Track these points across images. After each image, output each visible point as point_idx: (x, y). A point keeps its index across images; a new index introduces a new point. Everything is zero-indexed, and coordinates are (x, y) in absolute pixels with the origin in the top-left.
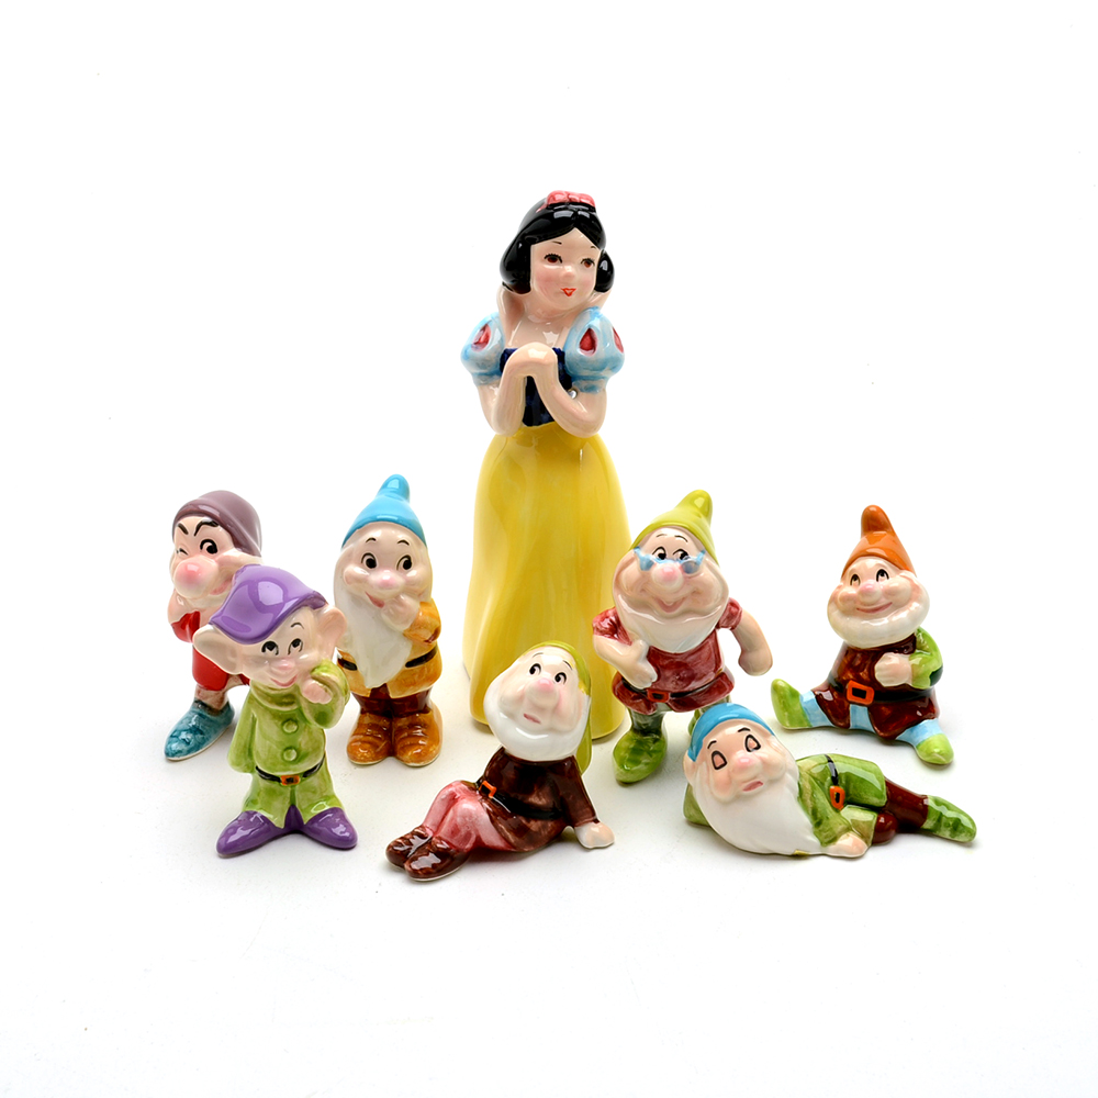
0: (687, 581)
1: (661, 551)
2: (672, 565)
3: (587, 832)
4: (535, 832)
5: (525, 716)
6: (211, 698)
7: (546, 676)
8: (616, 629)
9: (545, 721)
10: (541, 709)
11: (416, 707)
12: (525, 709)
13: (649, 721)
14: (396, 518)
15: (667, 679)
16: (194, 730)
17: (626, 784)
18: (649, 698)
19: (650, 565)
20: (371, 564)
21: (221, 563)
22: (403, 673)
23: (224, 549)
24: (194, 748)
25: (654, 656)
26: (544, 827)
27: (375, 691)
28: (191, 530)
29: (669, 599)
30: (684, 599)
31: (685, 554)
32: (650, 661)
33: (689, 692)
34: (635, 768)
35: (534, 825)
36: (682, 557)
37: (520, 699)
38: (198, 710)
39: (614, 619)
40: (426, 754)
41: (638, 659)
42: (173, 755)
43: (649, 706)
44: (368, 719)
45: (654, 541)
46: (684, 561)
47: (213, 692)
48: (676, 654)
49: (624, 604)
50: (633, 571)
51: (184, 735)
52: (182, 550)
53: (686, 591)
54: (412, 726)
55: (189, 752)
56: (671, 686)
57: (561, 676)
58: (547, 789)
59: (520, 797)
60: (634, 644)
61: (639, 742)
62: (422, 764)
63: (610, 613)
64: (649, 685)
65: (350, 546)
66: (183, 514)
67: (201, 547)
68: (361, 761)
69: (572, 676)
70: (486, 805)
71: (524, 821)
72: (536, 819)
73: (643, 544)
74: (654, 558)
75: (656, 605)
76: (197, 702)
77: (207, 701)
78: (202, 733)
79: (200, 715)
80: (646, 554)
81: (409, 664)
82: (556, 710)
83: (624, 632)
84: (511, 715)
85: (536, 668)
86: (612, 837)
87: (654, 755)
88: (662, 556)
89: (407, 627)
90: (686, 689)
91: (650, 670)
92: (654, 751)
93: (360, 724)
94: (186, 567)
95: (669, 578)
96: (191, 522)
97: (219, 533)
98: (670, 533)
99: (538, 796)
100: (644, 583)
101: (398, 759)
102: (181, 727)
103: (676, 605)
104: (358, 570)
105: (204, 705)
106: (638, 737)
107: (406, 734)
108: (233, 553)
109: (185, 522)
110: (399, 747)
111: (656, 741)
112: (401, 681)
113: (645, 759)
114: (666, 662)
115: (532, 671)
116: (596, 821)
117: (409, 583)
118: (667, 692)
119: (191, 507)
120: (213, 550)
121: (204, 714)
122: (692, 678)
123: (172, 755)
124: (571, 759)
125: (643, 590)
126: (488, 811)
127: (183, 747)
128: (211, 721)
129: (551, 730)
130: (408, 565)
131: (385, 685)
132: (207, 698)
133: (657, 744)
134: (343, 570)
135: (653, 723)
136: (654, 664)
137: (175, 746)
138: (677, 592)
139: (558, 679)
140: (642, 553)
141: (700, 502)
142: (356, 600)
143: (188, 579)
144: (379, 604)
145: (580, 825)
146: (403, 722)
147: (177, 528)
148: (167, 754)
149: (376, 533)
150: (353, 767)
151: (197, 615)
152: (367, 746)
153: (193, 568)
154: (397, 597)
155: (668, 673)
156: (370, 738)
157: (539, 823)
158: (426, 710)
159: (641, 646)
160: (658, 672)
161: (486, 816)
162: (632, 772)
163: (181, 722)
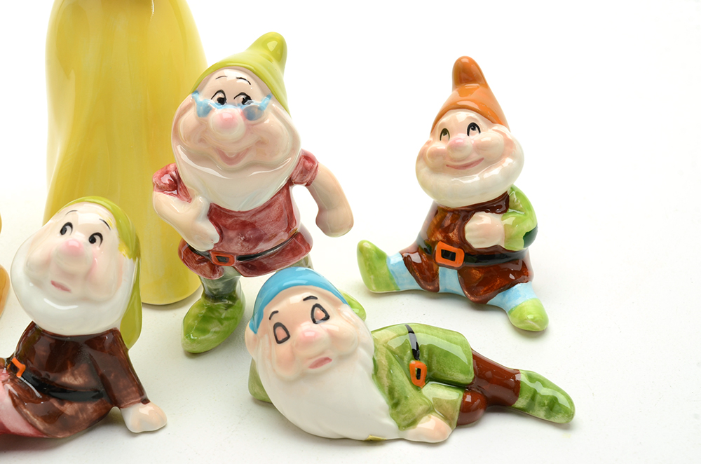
0: (249, 129)
1: (221, 95)
2: (233, 110)
3: (135, 414)
4: (71, 417)
5: (53, 283)
7: (78, 237)
8: (176, 185)
9: (76, 290)
10: (71, 276)
12: (52, 275)
13: (220, 286)
15: (231, 240)
17: (193, 355)
18: (213, 261)
19: (208, 110)
25: (216, 214)
26: (82, 410)
29: (232, 150)
30: (248, 150)
31: (247, 98)
32: (211, 219)
33: (257, 255)
34: (202, 337)
35: (69, 409)
36: (244, 102)
37: (46, 264)
39: (174, 174)
41: (197, 218)
43: (214, 269)
45: (214, 84)
46: (246, 106)
48: (239, 212)
49: (184, 157)
50: (190, 118)
53: (249, 141)
56: (237, 247)
57: (97, 238)
58: (84, 367)
59: (52, 376)
60: (194, 202)
61: (210, 309)
63: (172, 167)
64: (211, 247)
69: (111, 236)
70: (9, 386)
71: (56, 404)
72: (71, 401)
73: (202, 88)
74: (213, 103)
75: (217, 157)
80: (206, 99)
82: (88, 276)
83: (185, 188)
84: (38, 283)
85: (68, 228)
86: (163, 419)
87: (226, 323)
88: (222, 101)
90: (254, 251)
91: (211, 230)
92: (226, 319)
95: (228, 124)
98: (232, 75)
99: (73, 375)
100: (202, 132)
103: (238, 157)
106: (210, 303)
111: (229, 307)
113: (215, 327)
114: (230, 221)
115: (63, 231)
116: (146, 401)
118: (234, 254)
122: (259, 239)
124: (114, 332)
125: (201, 140)
126: (11, 394)
129: (85, 299)
133: (229, 310)
135: (224, 288)
136: (216, 225)
138: (238, 142)
139: (92, 240)
140: (200, 98)
141: (272, 45)
145: (125, 407)
155: (232, 234)
157: (76, 406)
159: (201, 203)
160: (221, 233)
161: (8, 401)
162: (199, 342)
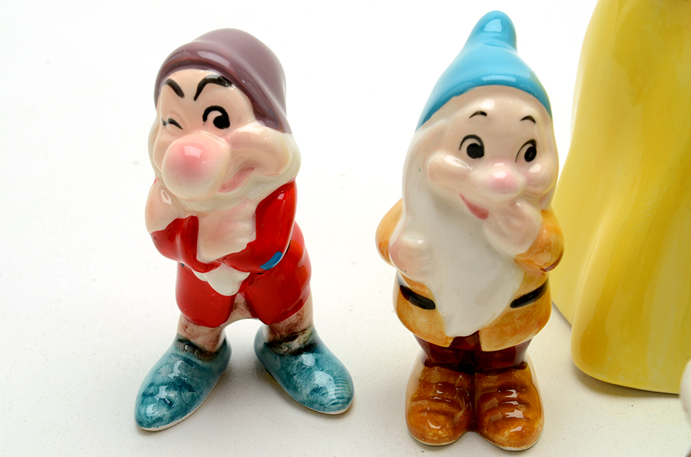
6: (202, 336)
11: (511, 361)
14: (513, 80)
16: (178, 385)
20: (476, 151)
21: (236, 144)
22: (506, 315)
23: (241, 122)
24: (179, 412)
27: (458, 340)
28: (190, 90)
38: (184, 354)
40: (530, 432)
42: (149, 425)
44: (436, 375)
47: (205, 329)
51: (163, 393)
52: (172, 122)
54: (505, 389)
55: (172, 418)
62: (523, 448)
65: (438, 122)
66: (175, 63)
67: (205, 118)
68: (432, 441)
76: (182, 340)
77: (199, 341)
78: (190, 389)
79: (187, 361)
81: (516, 303)
89: (523, 250)
93: (424, 383)
94: (182, 152)
96: (188, 78)
97: (232, 98)
101: (485, 436)
102: (160, 379)
104: (452, 161)
105: (193, 347)
107: (495, 401)
108: (253, 128)
109: (178, 77)
110: (486, 420)
112: (501, 326)
117: (532, 181)
119: (187, 56)
120: (223, 122)
121: (194, 359)
123: (146, 425)
127: (163, 412)
128: (201, 369)
130: (531, 155)
131: (477, 334)
132: (197, 336)
134: (425, 160)
137: (151, 410)
142: (443, 206)
143: (187, 169)
144: (482, 214)
146: (491, 381)
147: (165, 89)
148: (140, 423)
149: (487, 105)
150: (419, 449)
151: (194, 222)
152: (442, 418)
153: (193, 151)
154: (512, 204)
156: (444, 406)
158: (523, 366)
163: (157, 372)
